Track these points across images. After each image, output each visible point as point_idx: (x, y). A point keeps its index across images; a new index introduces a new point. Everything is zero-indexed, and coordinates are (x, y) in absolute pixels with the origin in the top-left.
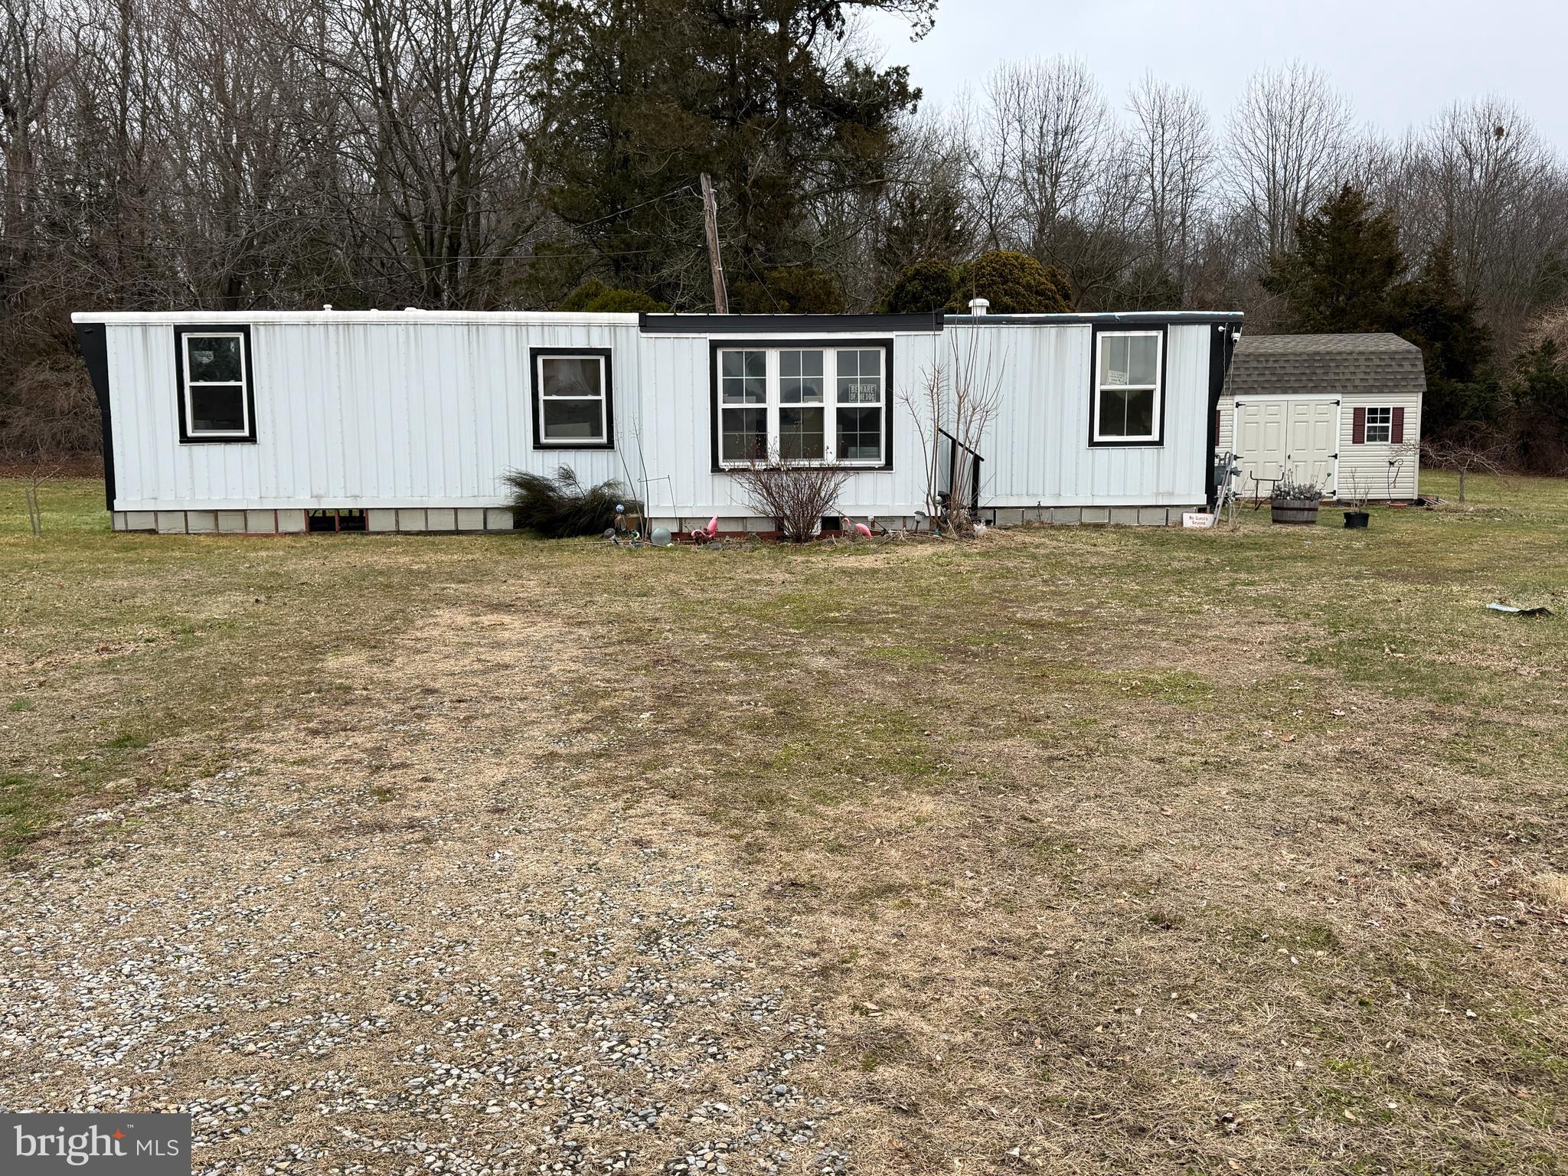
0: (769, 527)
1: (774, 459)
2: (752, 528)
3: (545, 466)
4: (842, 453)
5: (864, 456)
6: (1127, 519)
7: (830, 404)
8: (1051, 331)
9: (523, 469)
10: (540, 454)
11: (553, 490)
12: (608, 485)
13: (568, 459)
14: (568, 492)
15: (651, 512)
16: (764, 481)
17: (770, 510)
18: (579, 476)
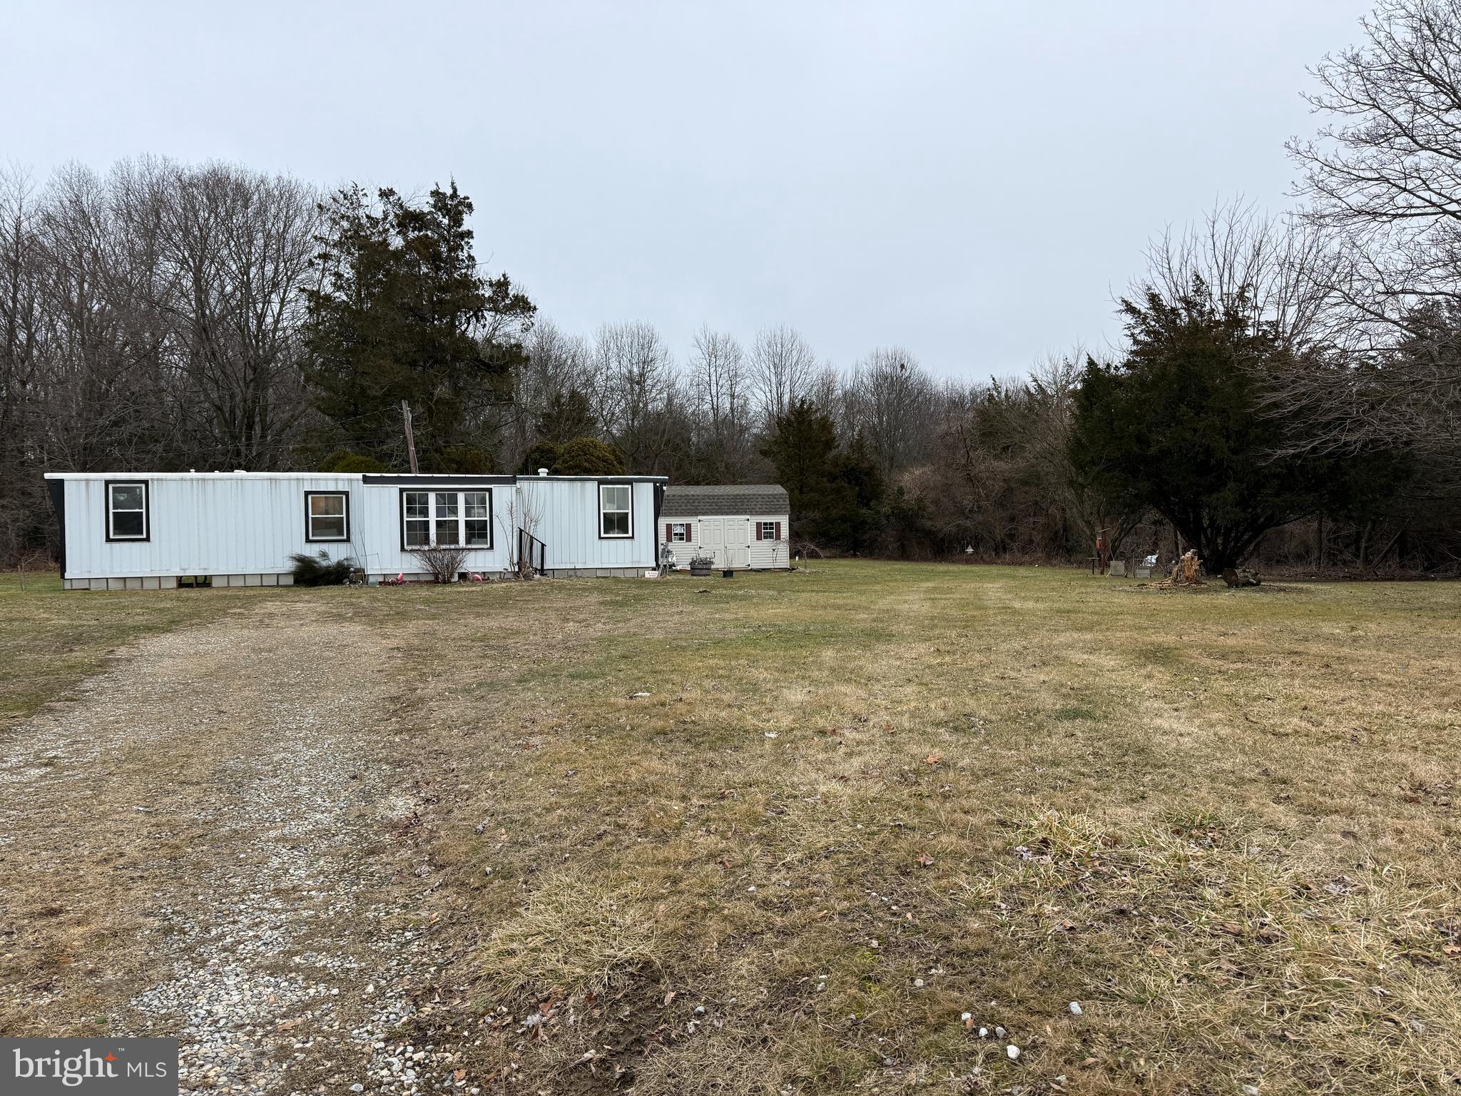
0: (432, 578)
1: (433, 544)
2: (422, 578)
3: (312, 551)
4: (468, 541)
5: (479, 543)
6: (619, 574)
7: (462, 518)
8: (578, 484)
9: (299, 552)
10: (309, 545)
11: (316, 563)
12: (347, 559)
13: (325, 547)
14: (324, 563)
15: (368, 572)
16: (428, 556)
17: (430, 568)
18: (331, 556)
